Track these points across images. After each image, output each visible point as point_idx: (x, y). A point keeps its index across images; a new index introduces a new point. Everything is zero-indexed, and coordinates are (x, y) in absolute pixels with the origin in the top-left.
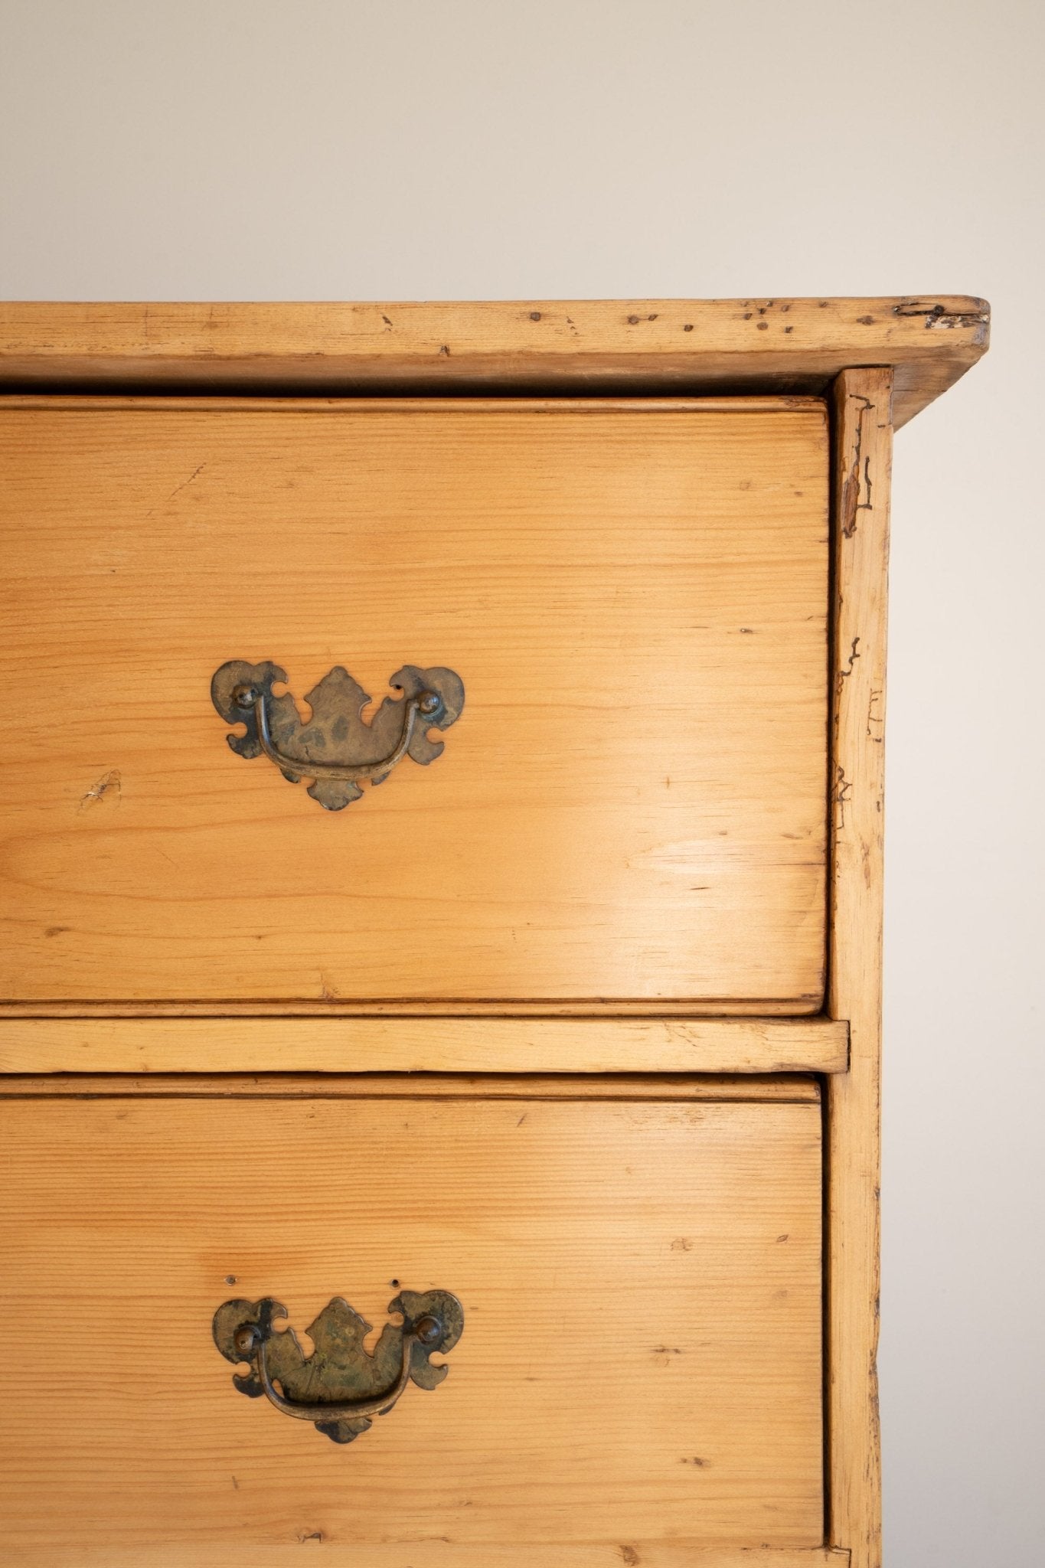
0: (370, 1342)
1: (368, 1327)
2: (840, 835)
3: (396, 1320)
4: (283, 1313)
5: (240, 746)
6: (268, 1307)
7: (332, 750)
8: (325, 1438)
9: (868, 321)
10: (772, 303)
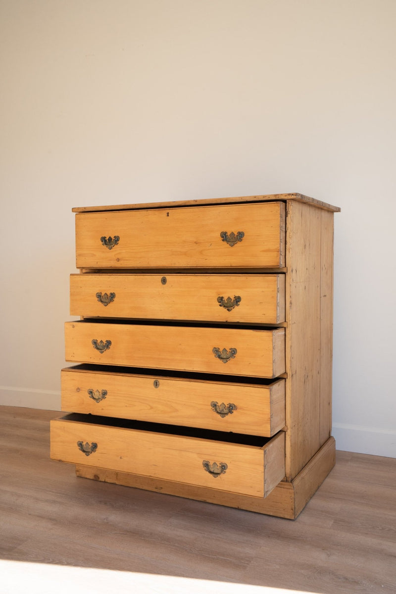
0: (232, 301)
2: (287, 248)
3: (235, 299)
4: (224, 298)
5: (223, 240)
6: (222, 298)
7: (231, 240)
8: (228, 311)
10: (277, 195)
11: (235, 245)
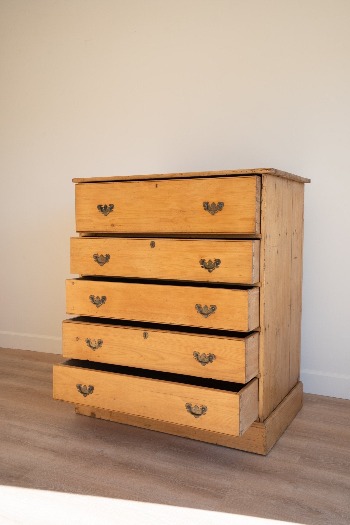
1: (213, 262)
2: (261, 217)
3: (215, 262)
4: (205, 260)
5: (205, 209)
7: (213, 210)
8: (209, 272)
9: (261, 171)
10: (253, 169)
11: (216, 214)
